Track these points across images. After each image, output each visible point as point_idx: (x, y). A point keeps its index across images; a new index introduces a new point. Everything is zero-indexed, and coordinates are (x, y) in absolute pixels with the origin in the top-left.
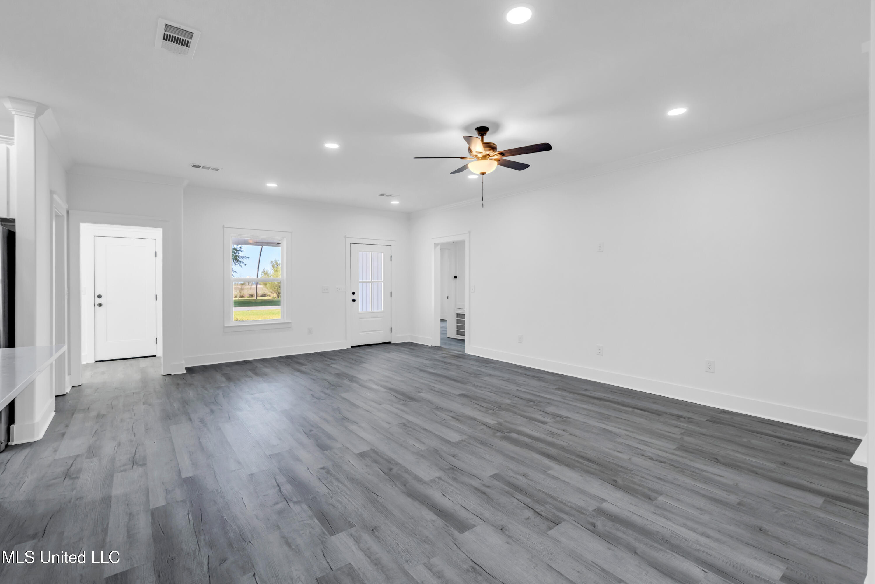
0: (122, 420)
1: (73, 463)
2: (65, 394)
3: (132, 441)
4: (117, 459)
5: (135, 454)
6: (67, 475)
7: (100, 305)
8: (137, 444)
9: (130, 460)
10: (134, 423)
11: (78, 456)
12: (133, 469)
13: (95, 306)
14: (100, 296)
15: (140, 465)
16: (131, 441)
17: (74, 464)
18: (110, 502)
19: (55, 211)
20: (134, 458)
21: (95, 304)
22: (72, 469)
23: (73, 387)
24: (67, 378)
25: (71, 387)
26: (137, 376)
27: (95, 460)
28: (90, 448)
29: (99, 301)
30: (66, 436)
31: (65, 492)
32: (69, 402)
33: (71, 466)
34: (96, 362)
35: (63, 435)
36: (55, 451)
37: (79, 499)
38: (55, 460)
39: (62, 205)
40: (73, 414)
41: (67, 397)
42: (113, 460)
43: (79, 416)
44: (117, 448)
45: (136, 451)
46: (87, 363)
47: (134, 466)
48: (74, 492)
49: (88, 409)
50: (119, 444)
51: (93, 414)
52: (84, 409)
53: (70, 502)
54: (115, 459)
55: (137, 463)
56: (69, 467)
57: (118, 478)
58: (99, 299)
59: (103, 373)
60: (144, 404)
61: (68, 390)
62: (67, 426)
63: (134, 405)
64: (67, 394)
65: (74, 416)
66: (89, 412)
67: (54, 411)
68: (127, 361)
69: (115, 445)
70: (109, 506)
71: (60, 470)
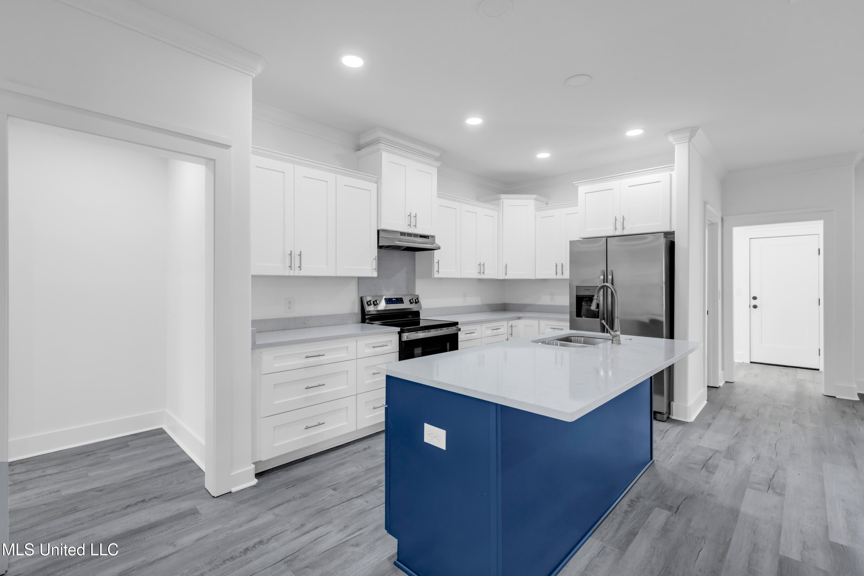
0: (766, 432)
1: (711, 456)
2: (718, 387)
3: (773, 460)
4: (752, 473)
5: (773, 476)
6: (705, 465)
7: (755, 307)
8: (778, 466)
9: (766, 480)
10: (778, 440)
11: (717, 451)
12: (767, 492)
13: (750, 307)
14: (755, 298)
15: (777, 493)
16: (771, 459)
17: (712, 458)
18: (737, 516)
19: (708, 219)
20: (771, 480)
21: (750, 305)
22: (710, 462)
23: (726, 382)
24: (720, 372)
25: (725, 382)
26: (792, 388)
27: (732, 462)
28: (729, 448)
29: (754, 302)
30: (711, 427)
31: (700, 481)
32: (720, 395)
33: (710, 459)
34: (751, 362)
35: (709, 425)
36: (701, 438)
37: (710, 495)
38: (698, 446)
39: (716, 214)
40: (721, 408)
41: (719, 390)
42: (748, 471)
43: (726, 412)
44: (755, 461)
45: (774, 473)
46: (743, 362)
47: (769, 490)
48: (707, 486)
49: (734, 409)
50: (758, 457)
51: (738, 415)
52: (732, 407)
53: (702, 493)
54: (750, 471)
55: (773, 488)
56: (708, 458)
57: (750, 493)
58: (755, 300)
59: (756, 376)
60: (794, 422)
61: (721, 384)
62: (714, 418)
63: (781, 420)
64: (720, 387)
65: (722, 410)
66: (735, 411)
67: (707, 400)
68: (783, 369)
69: (753, 457)
70: (735, 521)
71: (699, 457)
